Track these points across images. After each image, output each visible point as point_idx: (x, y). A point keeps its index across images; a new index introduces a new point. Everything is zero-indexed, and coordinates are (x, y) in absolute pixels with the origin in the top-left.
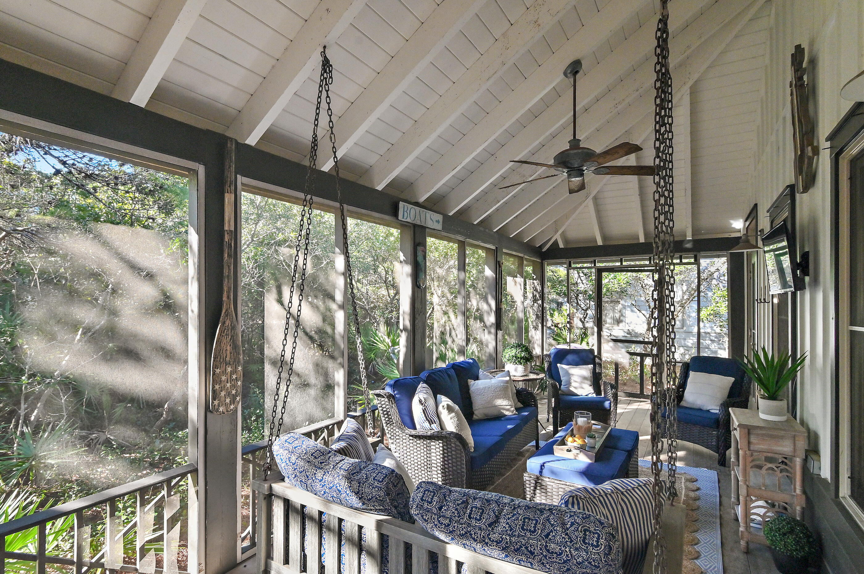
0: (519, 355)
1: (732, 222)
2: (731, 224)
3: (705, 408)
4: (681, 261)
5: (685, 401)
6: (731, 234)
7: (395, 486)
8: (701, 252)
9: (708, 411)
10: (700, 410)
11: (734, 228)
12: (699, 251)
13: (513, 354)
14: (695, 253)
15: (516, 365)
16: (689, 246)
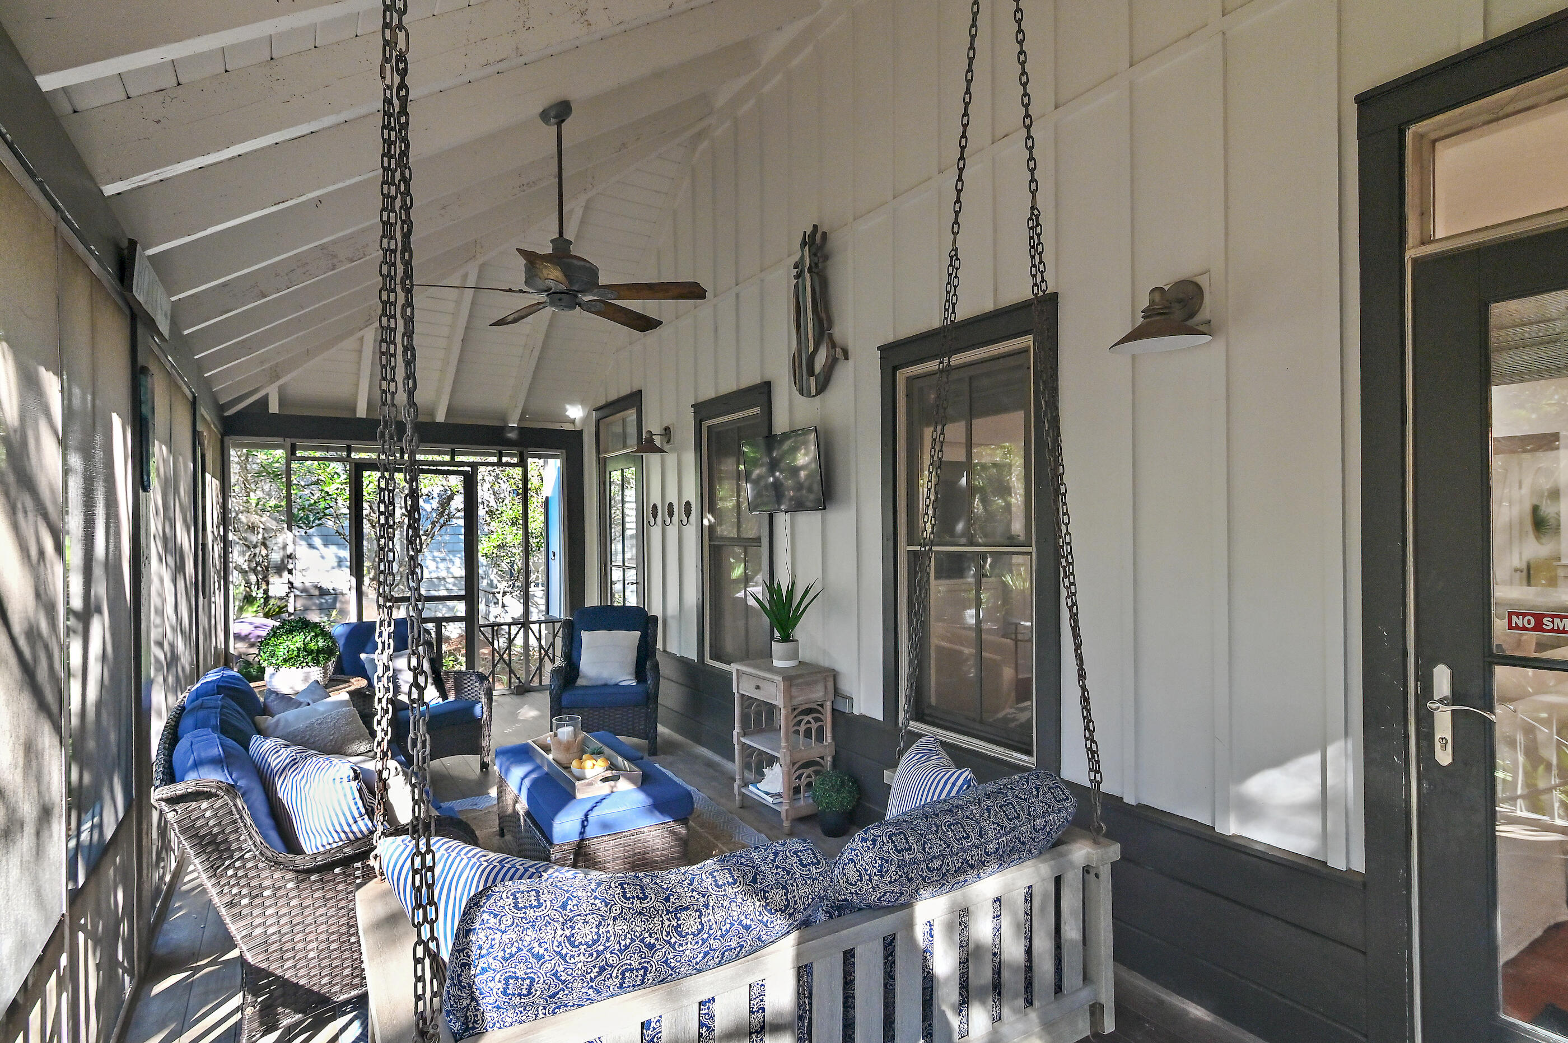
0: (312, 646)
1: (568, 407)
2: (566, 410)
3: (613, 682)
4: (500, 460)
5: (584, 677)
6: (563, 425)
7: (818, 863)
8: (529, 449)
9: (617, 685)
10: (606, 685)
11: (568, 416)
12: (527, 447)
13: (300, 644)
14: (520, 449)
15: (306, 669)
16: (512, 435)
